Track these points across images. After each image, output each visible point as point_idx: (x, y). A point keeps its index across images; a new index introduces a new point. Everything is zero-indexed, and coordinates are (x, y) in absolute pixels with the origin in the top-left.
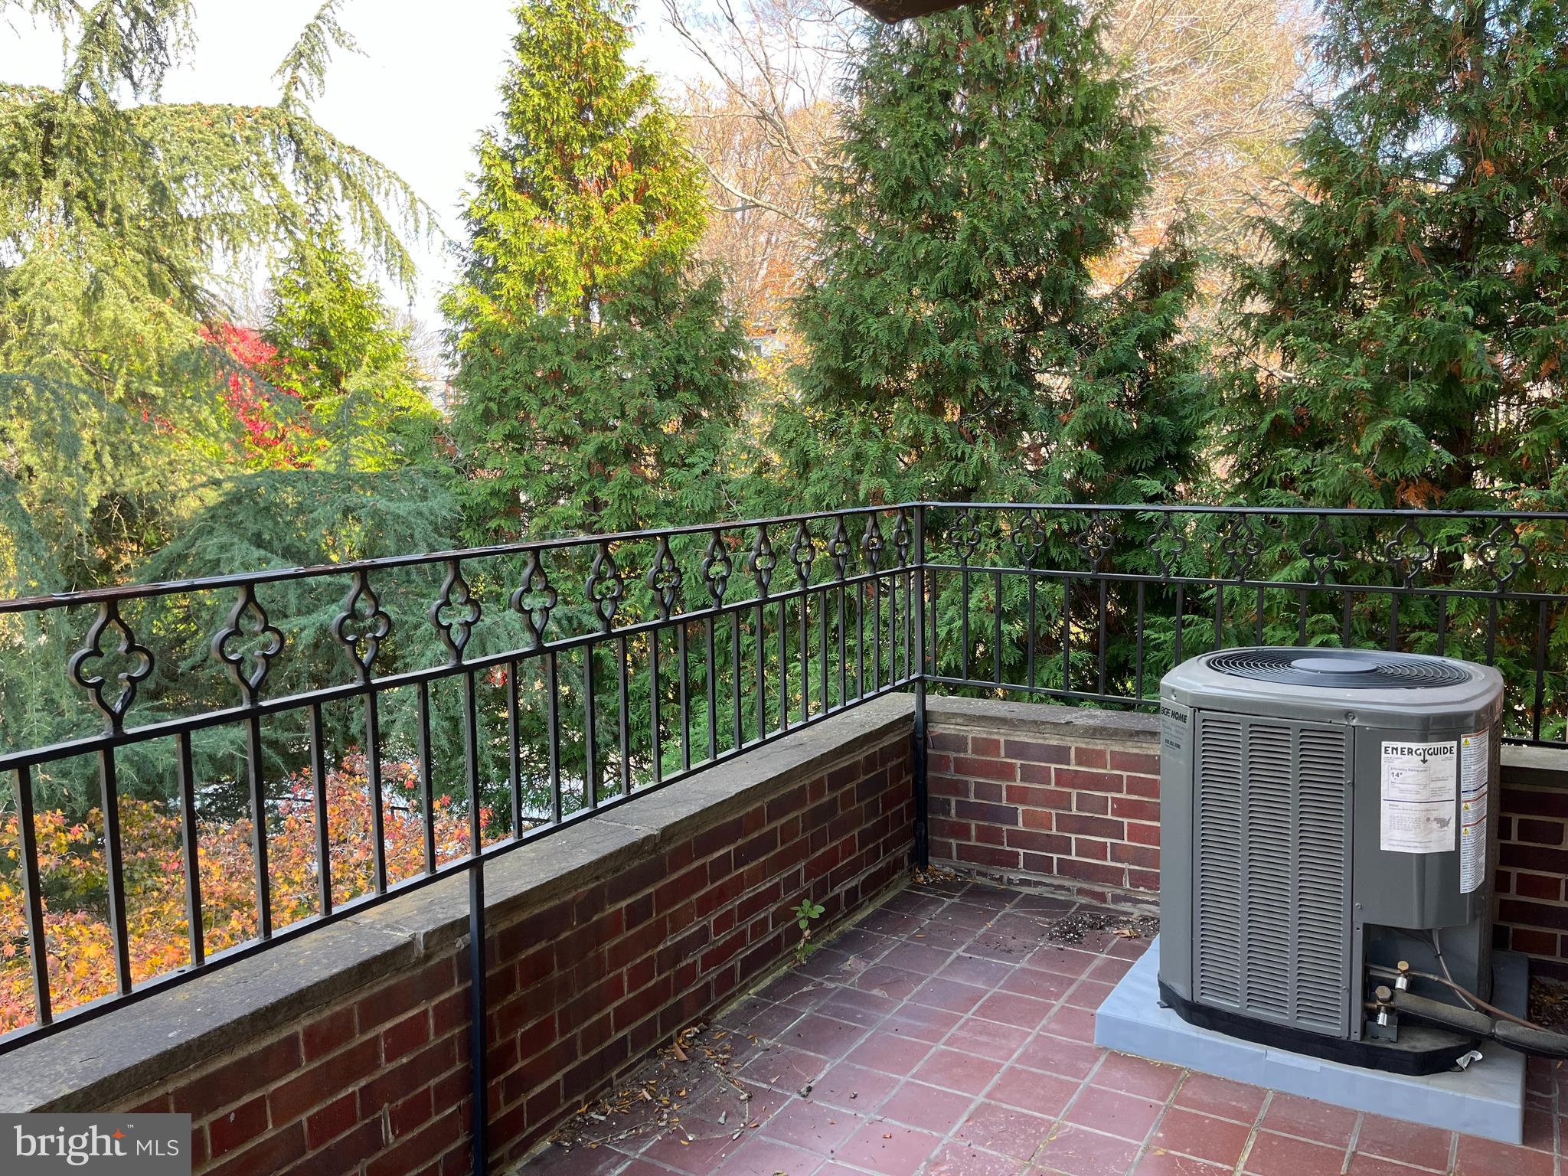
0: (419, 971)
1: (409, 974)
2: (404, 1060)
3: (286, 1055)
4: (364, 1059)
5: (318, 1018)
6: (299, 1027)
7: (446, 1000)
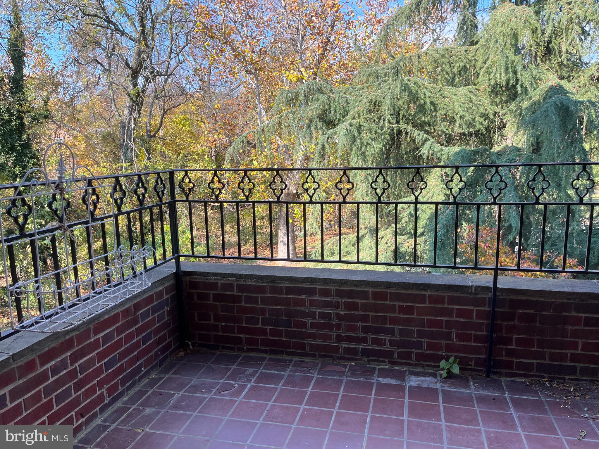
0: (472, 296)
1: (467, 295)
2: (463, 320)
3: (422, 298)
4: (449, 313)
5: (433, 294)
6: (428, 293)
7: (481, 310)
